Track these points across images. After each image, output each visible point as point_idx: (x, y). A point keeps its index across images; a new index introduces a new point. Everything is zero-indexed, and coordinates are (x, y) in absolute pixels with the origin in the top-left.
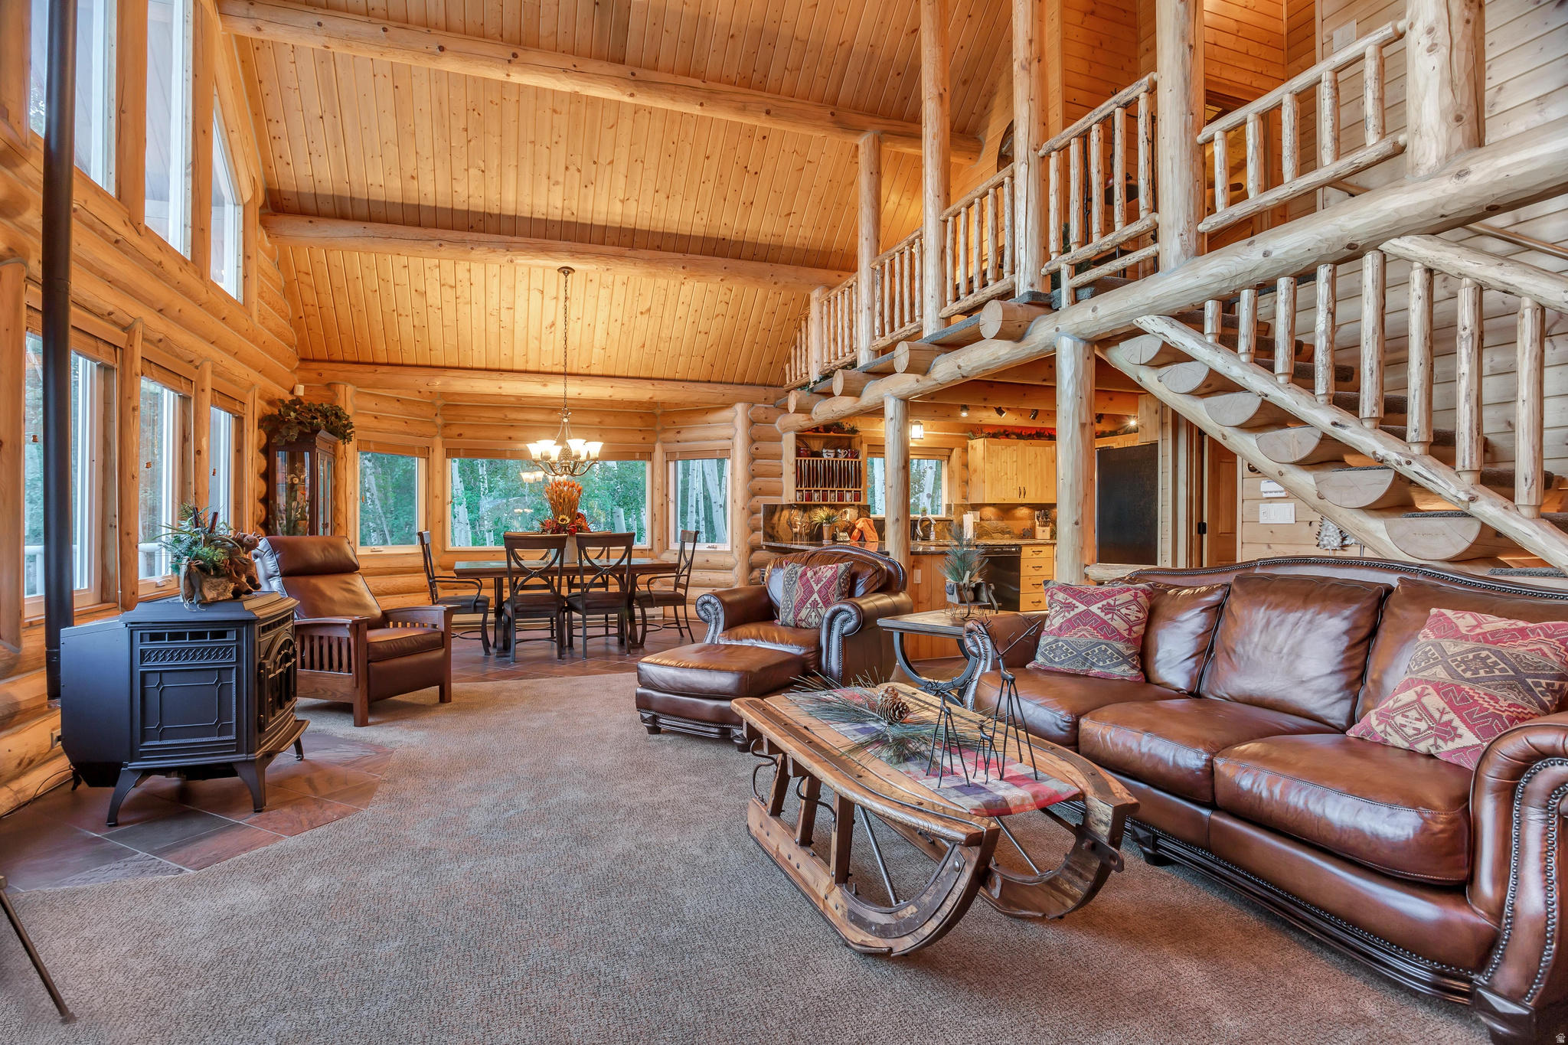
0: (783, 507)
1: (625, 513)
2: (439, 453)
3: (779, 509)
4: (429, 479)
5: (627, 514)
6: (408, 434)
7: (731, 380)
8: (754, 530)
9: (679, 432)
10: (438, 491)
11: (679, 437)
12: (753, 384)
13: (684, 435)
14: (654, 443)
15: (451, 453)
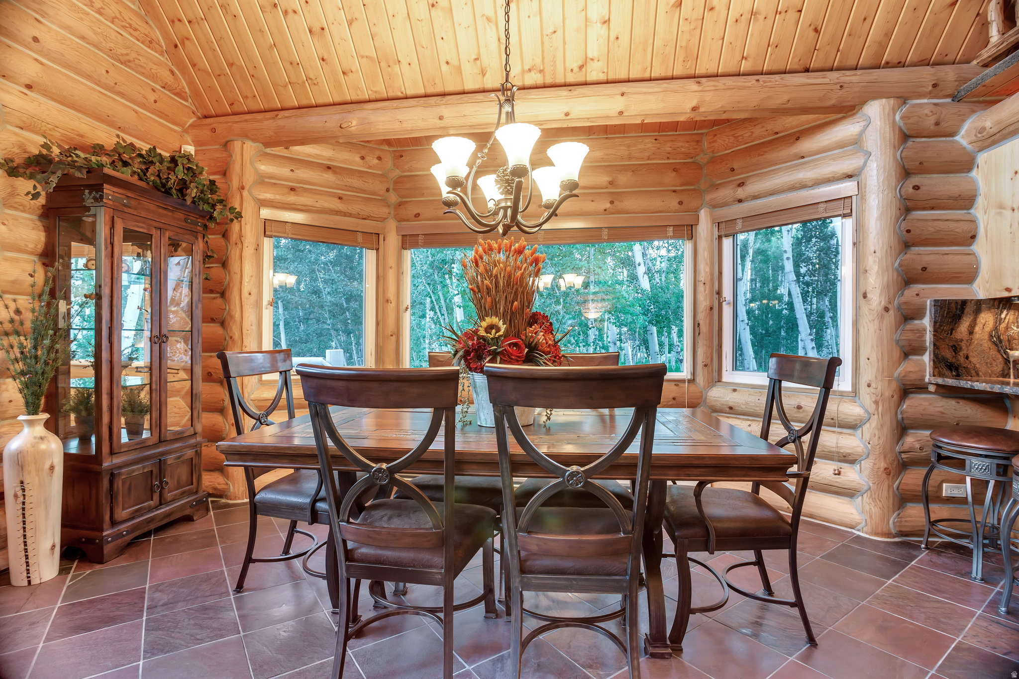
0: (979, 306)
1: (658, 332)
2: (392, 240)
3: (969, 309)
4: (380, 279)
5: (660, 333)
6: (345, 214)
7: (852, 62)
8: (910, 350)
9: (741, 184)
10: (391, 293)
11: (741, 193)
12: (900, 64)
13: (754, 187)
14: (697, 210)
15: (408, 241)
